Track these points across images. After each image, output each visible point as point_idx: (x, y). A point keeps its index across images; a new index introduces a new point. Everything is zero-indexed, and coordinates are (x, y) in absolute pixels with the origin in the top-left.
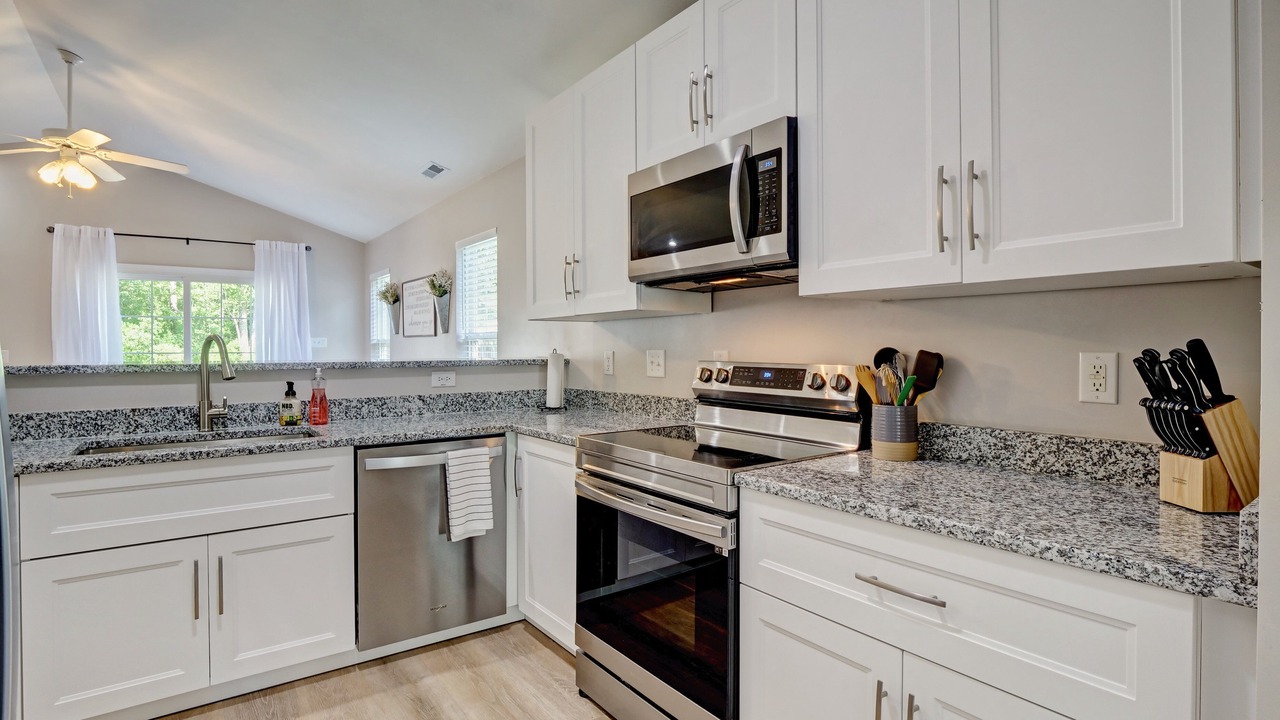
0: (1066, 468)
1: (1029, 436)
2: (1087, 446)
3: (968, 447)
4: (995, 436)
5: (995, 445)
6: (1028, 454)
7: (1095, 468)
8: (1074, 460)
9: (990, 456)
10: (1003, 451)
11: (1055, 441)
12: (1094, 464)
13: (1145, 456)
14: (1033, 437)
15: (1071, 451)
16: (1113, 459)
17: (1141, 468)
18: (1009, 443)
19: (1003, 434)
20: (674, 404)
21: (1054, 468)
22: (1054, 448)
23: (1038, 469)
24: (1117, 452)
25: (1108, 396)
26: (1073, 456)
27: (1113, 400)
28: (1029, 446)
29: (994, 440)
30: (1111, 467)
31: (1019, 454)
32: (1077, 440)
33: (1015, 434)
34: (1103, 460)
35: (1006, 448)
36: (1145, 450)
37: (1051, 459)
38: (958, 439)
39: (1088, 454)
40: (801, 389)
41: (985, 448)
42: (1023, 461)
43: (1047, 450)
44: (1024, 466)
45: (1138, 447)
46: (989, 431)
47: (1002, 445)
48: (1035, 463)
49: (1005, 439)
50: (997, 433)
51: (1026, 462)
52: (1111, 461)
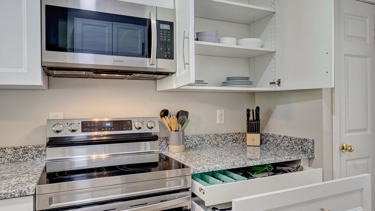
0: (217, 143)
1: (209, 136)
2: (222, 136)
3: (192, 142)
4: (200, 137)
5: (200, 140)
6: (208, 141)
7: (223, 141)
8: (219, 140)
9: (198, 144)
10: (202, 142)
11: (215, 136)
12: (223, 140)
13: (232, 136)
14: (210, 136)
15: (218, 138)
16: (227, 138)
17: (232, 139)
18: (204, 139)
19: (202, 136)
20: (9, 151)
21: (215, 144)
22: (214, 138)
23: (211, 145)
24: (227, 136)
25: (223, 122)
26: (219, 139)
27: (224, 123)
28: (209, 138)
29: (200, 139)
30: (226, 140)
31: (206, 141)
32: (220, 134)
33: (205, 136)
34: (225, 139)
35: (203, 141)
36: (232, 135)
37: (214, 141)
38: (189, 140)
39: (222, 138)
41: (197, 142)
42: (207, 143)
43: (213, 139)
44: (207, 145)
45: (231, 134)
46: (198, 136)
47: (202, 140)
48: (210, 143)
49: (203, 138)
50: (200, 136)
51: (208, 144)
52: (226, 139)
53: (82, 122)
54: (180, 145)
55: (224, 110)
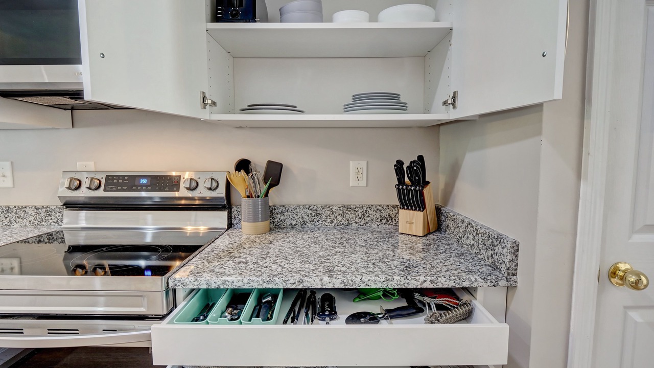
0: (347, 222)
1: (329, 207)
2: (357, 210)
3: (296, 217)
4: (311, 210)
5: (311, 214)
6: (329, 217)
7: (360, 220)
8: (351, 217)
9: (308, 221)
10: (315, 217)
11: (341, 208)
12: (360, 218)
13: (381, 211)
14: (331, 207)
15: (349, 213)
16: (368, 215)
17: (379, 217)
18: (319, 212)
19: (315, 207)
21: (341, 223)
22: (341, 212)
23: (333, 224)
24: (369, 210)
25: (363, 183)
26: (350, 215)
27: (365, 185)
28: (329, 213)
29: (311, 212)
30: (367, 218)
31: (324, 217)
32: (352, 207)
33: (322, 207)
34: (363, 215)
35: (317, 216)
36: (380, 208)
37: (340, 218)
38: (290, 214)
39: (357, 213)
40: (178, 190)
41: (306, 217)
42: (326, 221)
43: (338, 214)
44: (326, 224)
45: (378, 207)
46: (307, 207)
47: (315, 214)
48: (332, 221)
49: (316, 211)
50: (312, 207)
51: (327, 222)
52: (367, 215)
53: (107, 177)
54: (258, 222)
55: (366, 162)
